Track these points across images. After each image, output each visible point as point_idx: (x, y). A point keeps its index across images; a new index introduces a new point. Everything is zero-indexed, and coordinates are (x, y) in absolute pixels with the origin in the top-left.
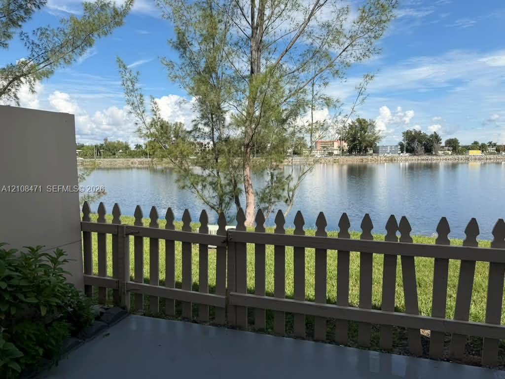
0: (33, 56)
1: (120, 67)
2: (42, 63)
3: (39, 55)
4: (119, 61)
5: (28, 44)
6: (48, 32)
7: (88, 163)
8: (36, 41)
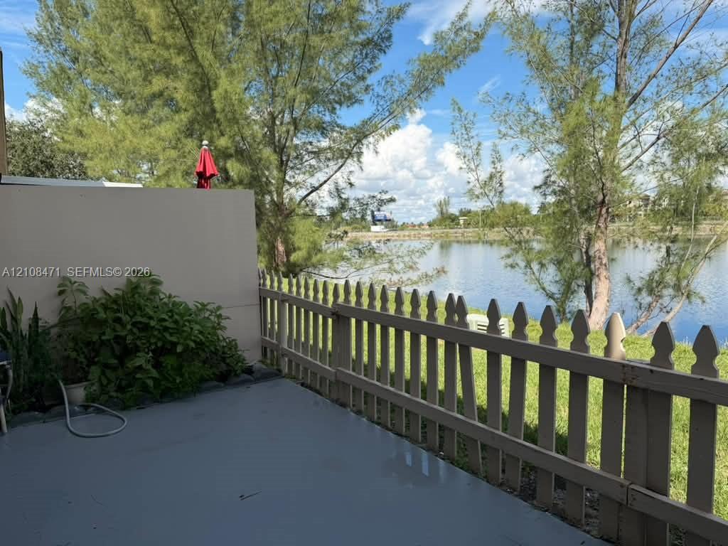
0: (378, 111)
1: (454, 110)
2: (388, 117)
3: (383, 110)
4: (455, 103)
5: (373, 98)
6: (394, 79)
7: (470, 234)
8: (382, 93)
